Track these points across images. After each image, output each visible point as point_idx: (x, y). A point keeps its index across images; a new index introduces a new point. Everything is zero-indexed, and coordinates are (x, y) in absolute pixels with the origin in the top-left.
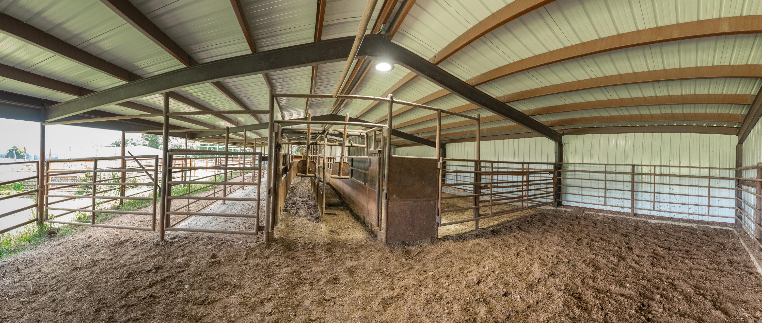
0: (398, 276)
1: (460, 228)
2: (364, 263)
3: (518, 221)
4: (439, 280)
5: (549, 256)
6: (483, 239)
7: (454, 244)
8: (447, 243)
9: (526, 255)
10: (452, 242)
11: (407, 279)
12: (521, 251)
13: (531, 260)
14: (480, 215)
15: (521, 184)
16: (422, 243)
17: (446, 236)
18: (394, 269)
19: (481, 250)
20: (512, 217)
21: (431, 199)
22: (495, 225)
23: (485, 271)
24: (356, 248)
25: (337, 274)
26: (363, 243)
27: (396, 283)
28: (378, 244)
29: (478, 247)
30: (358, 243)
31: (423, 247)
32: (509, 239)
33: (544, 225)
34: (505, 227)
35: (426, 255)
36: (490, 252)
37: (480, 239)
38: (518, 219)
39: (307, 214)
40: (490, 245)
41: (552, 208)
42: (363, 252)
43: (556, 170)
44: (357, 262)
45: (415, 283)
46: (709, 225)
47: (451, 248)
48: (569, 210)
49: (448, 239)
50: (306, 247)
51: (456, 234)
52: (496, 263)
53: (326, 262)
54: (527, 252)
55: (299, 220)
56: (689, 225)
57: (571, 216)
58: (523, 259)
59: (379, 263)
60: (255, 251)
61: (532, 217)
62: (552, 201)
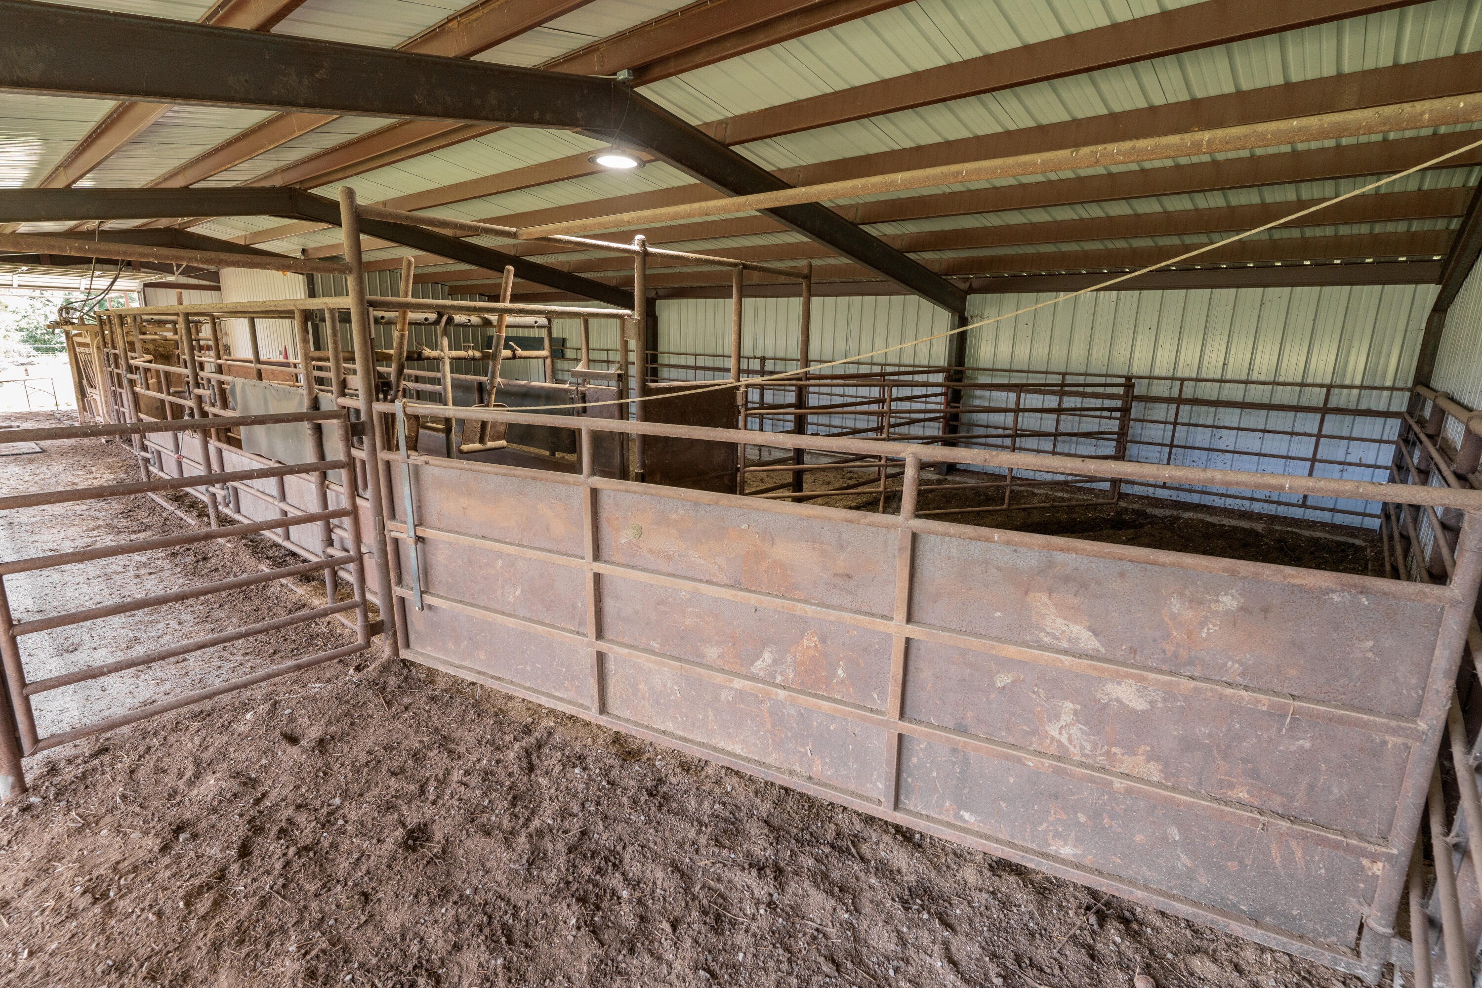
43: (951, 387)
46: (1300, 528)
56: (1245, 524)
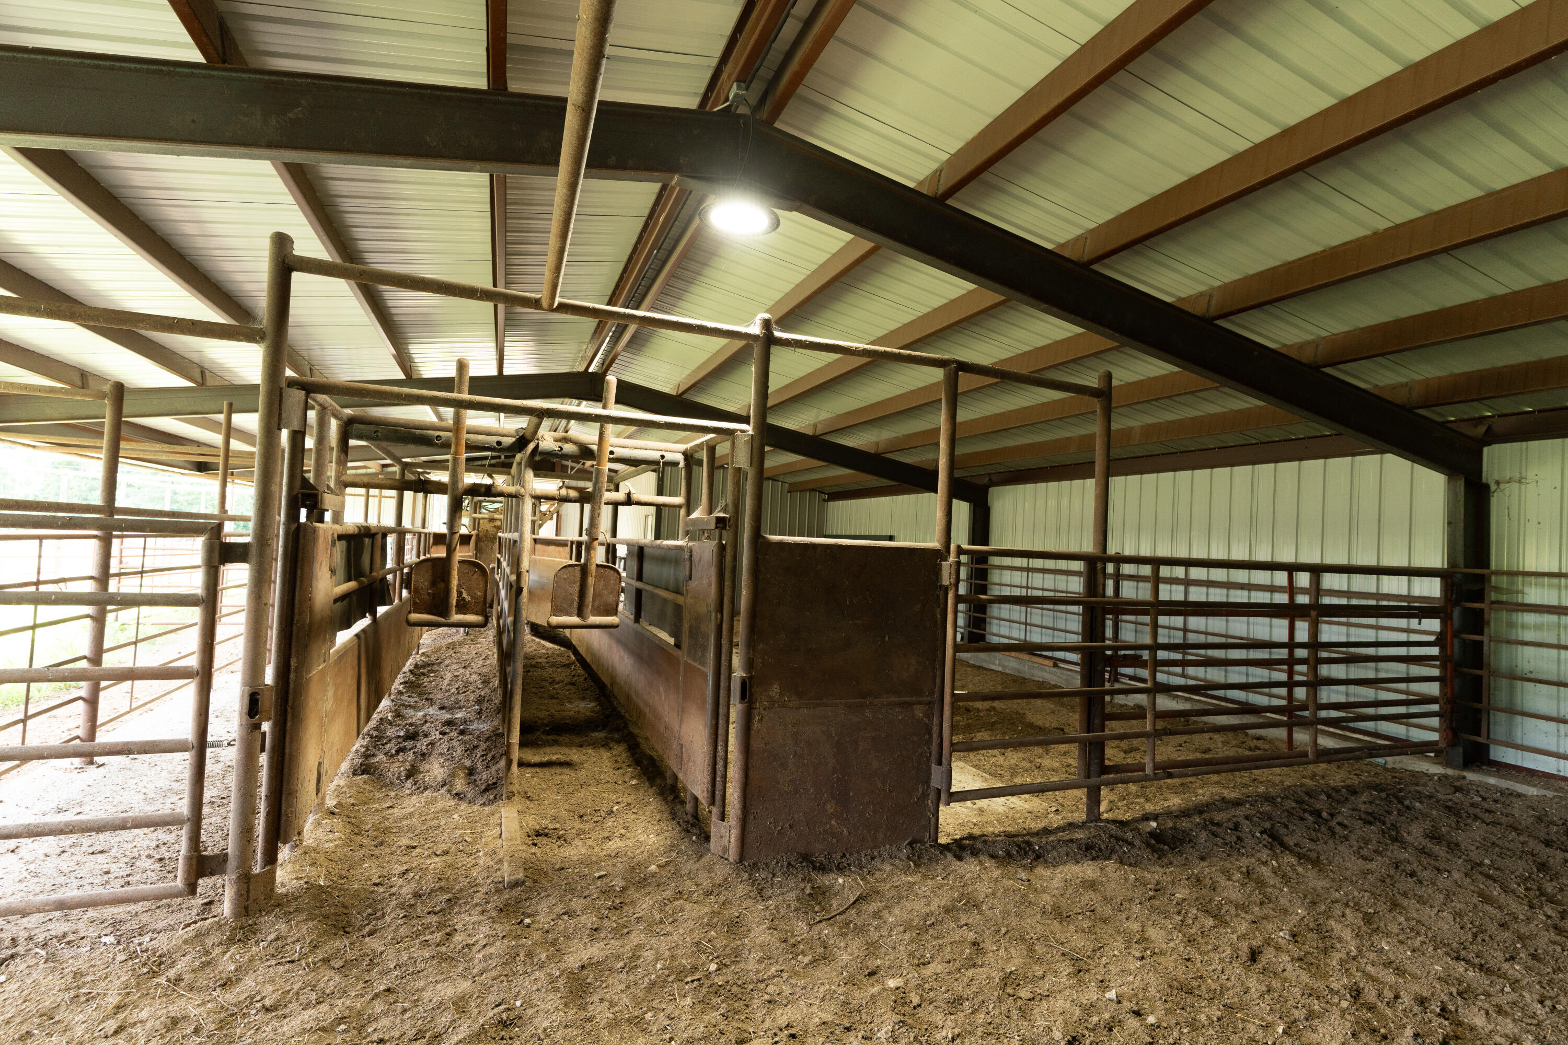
0: (771, 989)
1: (1027, 806)
2: (640, 947)
3: (1267, 808)
4: (921, 1013)
5: (1407, 1000)
6: (1110, 865)
7: (997, 873)
8: (969, 868)
9: (1289, 967)
10: (989, 863)
11: (802, 1003)
12: (1268, 942)
13: (1312, 993)
14: (1105, 770)
15: (1283, 653)
16: (877, 863)
17: (971, 837)
18: (760, 962)
19: (1099, 910)
20: (1245, 786)
21: (914, 699)
22: (1169, 813)
23: (1101, 1005)
24: (624, 889)
25: (518, 1003)
26: (653, 868)
27: (759, 1015)
28: (710, 869)
29: (1088, 897)
30: (633, 869)
31: (878, 875)
32: (1222, 881)
33: (1395, 840)
34: (1212, 827)
35: (887, 907)
36: (1135, 926)
37: (1099, 864)
38: (1268, 799)
39: (453, 775)
40: (1138, 893)
41: (1436, 769)
42: (645, 904)
43: (1457, 603)
44: (615, 943)
45: (828, 1017)
47: (982, 889)
48: (1532, 791)
49: (975, 853)
50: (420, 910)
51: (1008, 835)
52: (1151, 978)
53: (485, 959)
54: (1296, 952)
55: (413, 803)
57: (1540, 819)
58: (1276, 984)
59: (698, 944)
60: (172, 964)
61: (1332, 794)
62: (1434, 737)
